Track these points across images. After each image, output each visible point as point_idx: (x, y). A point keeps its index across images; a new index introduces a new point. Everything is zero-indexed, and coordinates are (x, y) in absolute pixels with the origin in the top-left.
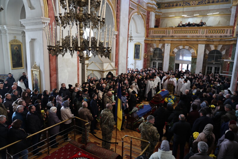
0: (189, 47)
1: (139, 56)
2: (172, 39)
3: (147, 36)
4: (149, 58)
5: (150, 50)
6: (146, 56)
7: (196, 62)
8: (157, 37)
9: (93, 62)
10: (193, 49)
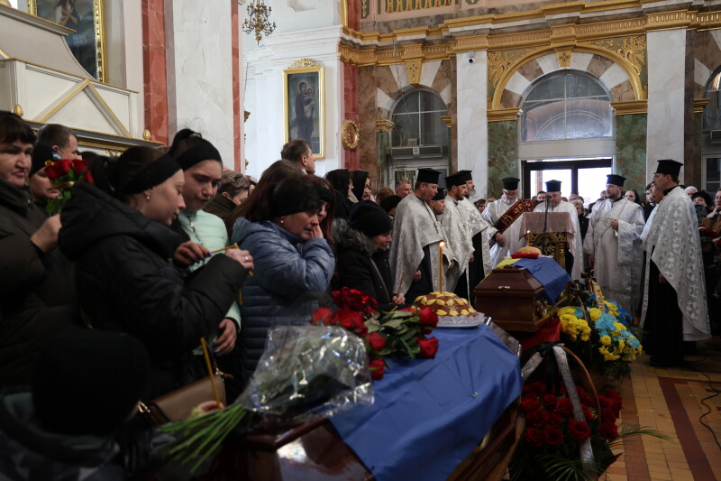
0: (596, 56)
1: (314, 134)
2: (494, 21)
3: (353, 24)
4: (373, 147)
5: (372, 102)
6: (352, 138)
7: (643, 139)
8: (409, 24)
10: (621, 63)
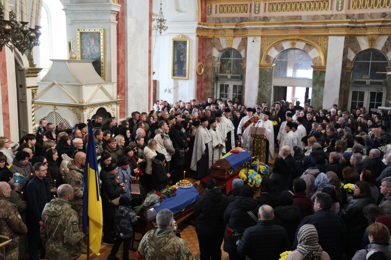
0: (307, 44)
1: (184, 68)
2: (264, 24)
3: (204, 20)
4: (210, 74)
5: (211, 54)
6: (201, 70)
7: (323, 82)
8: (228, 20)
9: (54, 84)
10: (316, 48)
